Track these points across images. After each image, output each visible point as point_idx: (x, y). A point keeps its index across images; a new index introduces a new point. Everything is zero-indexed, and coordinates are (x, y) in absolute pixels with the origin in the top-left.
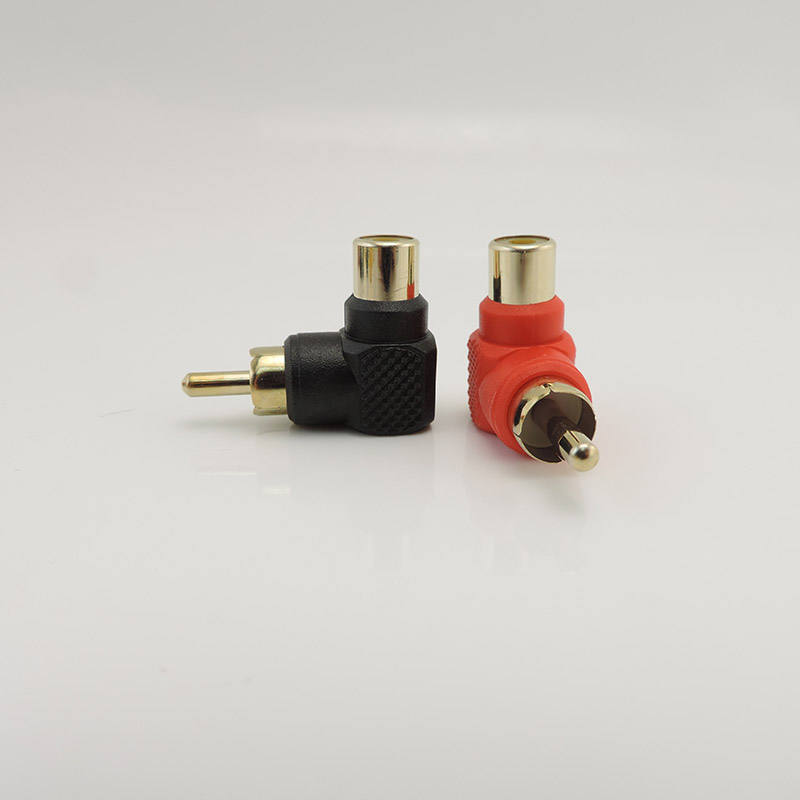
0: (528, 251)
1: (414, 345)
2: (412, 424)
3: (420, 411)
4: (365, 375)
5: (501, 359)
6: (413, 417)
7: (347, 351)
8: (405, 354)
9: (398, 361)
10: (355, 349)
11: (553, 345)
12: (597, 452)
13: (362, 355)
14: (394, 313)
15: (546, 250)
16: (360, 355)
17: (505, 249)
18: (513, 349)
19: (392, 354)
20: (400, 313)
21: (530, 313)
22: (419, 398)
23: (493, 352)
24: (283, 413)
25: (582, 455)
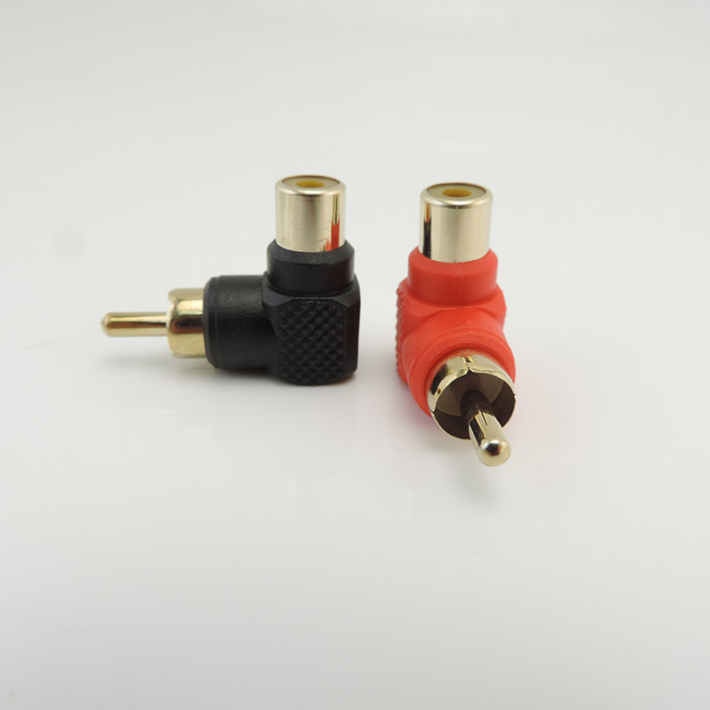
0: (461, 207)
1: (335, 298)
2: (333, 376)
3: (341, 364)
4: (284, 327)
5: (427, 319)
6: (333, 369)
7: (267, 302)
8: (326, 308)
9: (319, 315)
10: (275, 300)
11: (482, 306)
12: (508, 449)
13: (280, 308)
14: (315, 265)
15: (481, 206)
16: (279, 307)
17: (436, 203)
18: (440, 309)
19: (312, 307)
20: (321, 265)
21: (459, 273)
22: (340, 351)
23: (420, 310)
24: (202, 357)
25: (493, 450)
